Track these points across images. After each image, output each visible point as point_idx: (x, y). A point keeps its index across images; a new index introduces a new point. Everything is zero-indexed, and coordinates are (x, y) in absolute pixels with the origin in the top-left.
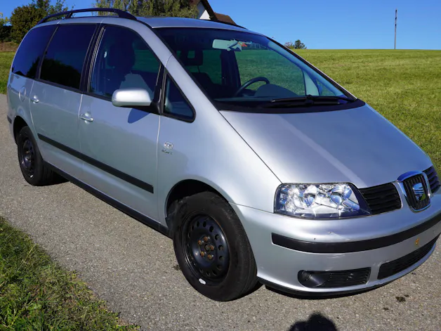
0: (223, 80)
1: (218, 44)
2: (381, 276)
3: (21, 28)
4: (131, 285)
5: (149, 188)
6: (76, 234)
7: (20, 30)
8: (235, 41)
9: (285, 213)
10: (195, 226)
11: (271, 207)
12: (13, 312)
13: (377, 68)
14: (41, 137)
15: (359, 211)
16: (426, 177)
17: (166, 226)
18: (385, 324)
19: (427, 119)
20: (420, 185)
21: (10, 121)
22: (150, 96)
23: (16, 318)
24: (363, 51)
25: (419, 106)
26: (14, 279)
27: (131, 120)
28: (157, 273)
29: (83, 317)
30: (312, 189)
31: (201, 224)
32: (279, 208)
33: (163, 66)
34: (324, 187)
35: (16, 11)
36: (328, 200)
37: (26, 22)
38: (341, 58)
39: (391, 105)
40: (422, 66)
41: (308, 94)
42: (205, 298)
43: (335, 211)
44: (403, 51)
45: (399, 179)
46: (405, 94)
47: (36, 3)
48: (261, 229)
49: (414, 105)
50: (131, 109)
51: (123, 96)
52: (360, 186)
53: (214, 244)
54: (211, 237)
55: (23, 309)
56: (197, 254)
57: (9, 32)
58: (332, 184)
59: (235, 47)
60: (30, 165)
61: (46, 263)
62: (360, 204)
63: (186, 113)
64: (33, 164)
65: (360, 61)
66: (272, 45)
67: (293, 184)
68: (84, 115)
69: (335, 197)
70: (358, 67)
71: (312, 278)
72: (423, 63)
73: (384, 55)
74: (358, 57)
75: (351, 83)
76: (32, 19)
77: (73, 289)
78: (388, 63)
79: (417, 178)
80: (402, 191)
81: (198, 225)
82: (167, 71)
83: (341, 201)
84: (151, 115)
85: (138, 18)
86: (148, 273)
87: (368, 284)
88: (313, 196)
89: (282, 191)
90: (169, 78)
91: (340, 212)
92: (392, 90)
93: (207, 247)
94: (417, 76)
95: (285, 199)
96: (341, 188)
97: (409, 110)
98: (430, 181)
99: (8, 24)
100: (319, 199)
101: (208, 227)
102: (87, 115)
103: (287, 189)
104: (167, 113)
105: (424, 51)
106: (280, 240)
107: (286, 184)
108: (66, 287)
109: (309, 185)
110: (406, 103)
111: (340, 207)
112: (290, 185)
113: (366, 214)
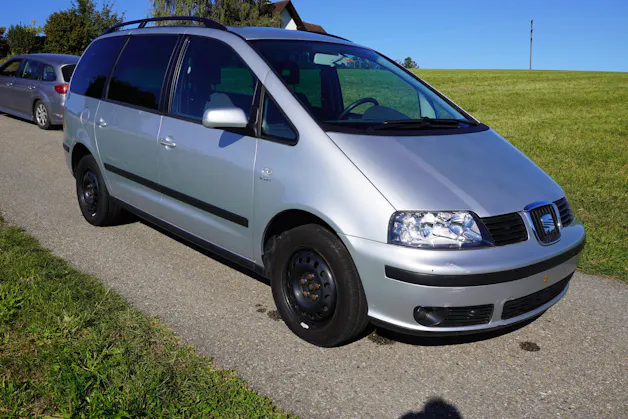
0: (323, 102)
1: (321, 59)
2: (504, 316)
3: (58, 39)
4: (223, 331)
5: (243, 221)
6: (154, 278)
7: (57, 42)
8: (340, 56)
9: (399, 243)
10: (297, 262)
11: (385, 237)
12: (93, 356)
13: (507, 93)
14: (108, 167)
15: (481, 242)
16: (556, 208)
17: (262, 265)
18: (510, 370)
19: (566, 154)
20: (549, 216)
21: (67, 149)
22: (247, 117)
23: (97, 362)
24: (489, 71)
25: (558, 138)
26: (89, 323)
27: (223, 143)
28: (251, 319)
29: (172, 361)
30: (429, 218)
31: (304, 259)
32: (393, 238)
33: (260, 83)
34: (443, 215)
35: (51, 18)
36: (447, 230)
37: (65, 31)
38: (462, 80)
39: (525, 138)
40: (564, 91)
41: (424, 115)
42: (308, 345)
43: (454, 242)
44: (540, 72)
45: (526, 209)
46: (542, 125)
47: (77, 8)
48: (373, 261)
49: (552, 137)
50: (222, 131)
51: (215, 116)
52: (482, 214)
53: (320, 283)
54: (316, 275)
55: (103, 354)
56: (297, 294)
57: (43, 44)
58: (451, 212)
59: (339, 63)
60: (91, 202)
61: (123, 308)
62: (482, 234)
63: (288, 135)
64: (96, 200)
65: (486, 83)
66: (381, 60)
67: (408, 212)
68: (164, 139)
69: (454, 227)
70: (484, 91)
71: (429, 316)
72: (564, 86)
73: (516, 76)
74: (484, 79)
75: (476, 111)
76: (71, 28)
77: (157, 334)
78: (521, 87)
79: (545, 209)
80: (529, 224)
81: (301, 260)
82: (265, 88)
83: (461, 232)
84: (247, 139)
85: (229, 28)
86: (240, 319)
87: (491, 325)
88: (431, 225)
89: (396, 219)
90: (268, 95)
91: (460, 244)
92: (525, 119)
93: (311, 286)
94: (556, 103)
95: (400, 229)
96: (462, 217)
97: (546, 143)
98: (561, 214)
99: (42, 34)
100: (437, 230)
101: (312, 263)
102: (168, 139)
103: (403, 217)
104: (264, 136)
105: (566, 73)
106: (394, 273)
107: (401, 212)
108: (148, 330)
109: (426, 213)
110: (542, 134)
111: (461, 238)
112: (405, 213)
113: (490, 246)
